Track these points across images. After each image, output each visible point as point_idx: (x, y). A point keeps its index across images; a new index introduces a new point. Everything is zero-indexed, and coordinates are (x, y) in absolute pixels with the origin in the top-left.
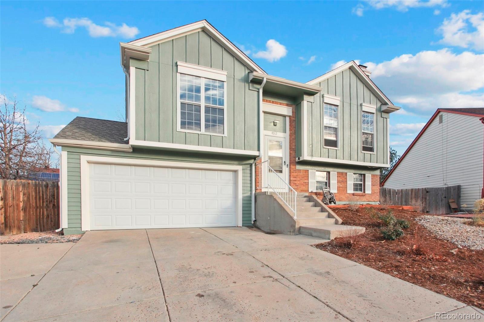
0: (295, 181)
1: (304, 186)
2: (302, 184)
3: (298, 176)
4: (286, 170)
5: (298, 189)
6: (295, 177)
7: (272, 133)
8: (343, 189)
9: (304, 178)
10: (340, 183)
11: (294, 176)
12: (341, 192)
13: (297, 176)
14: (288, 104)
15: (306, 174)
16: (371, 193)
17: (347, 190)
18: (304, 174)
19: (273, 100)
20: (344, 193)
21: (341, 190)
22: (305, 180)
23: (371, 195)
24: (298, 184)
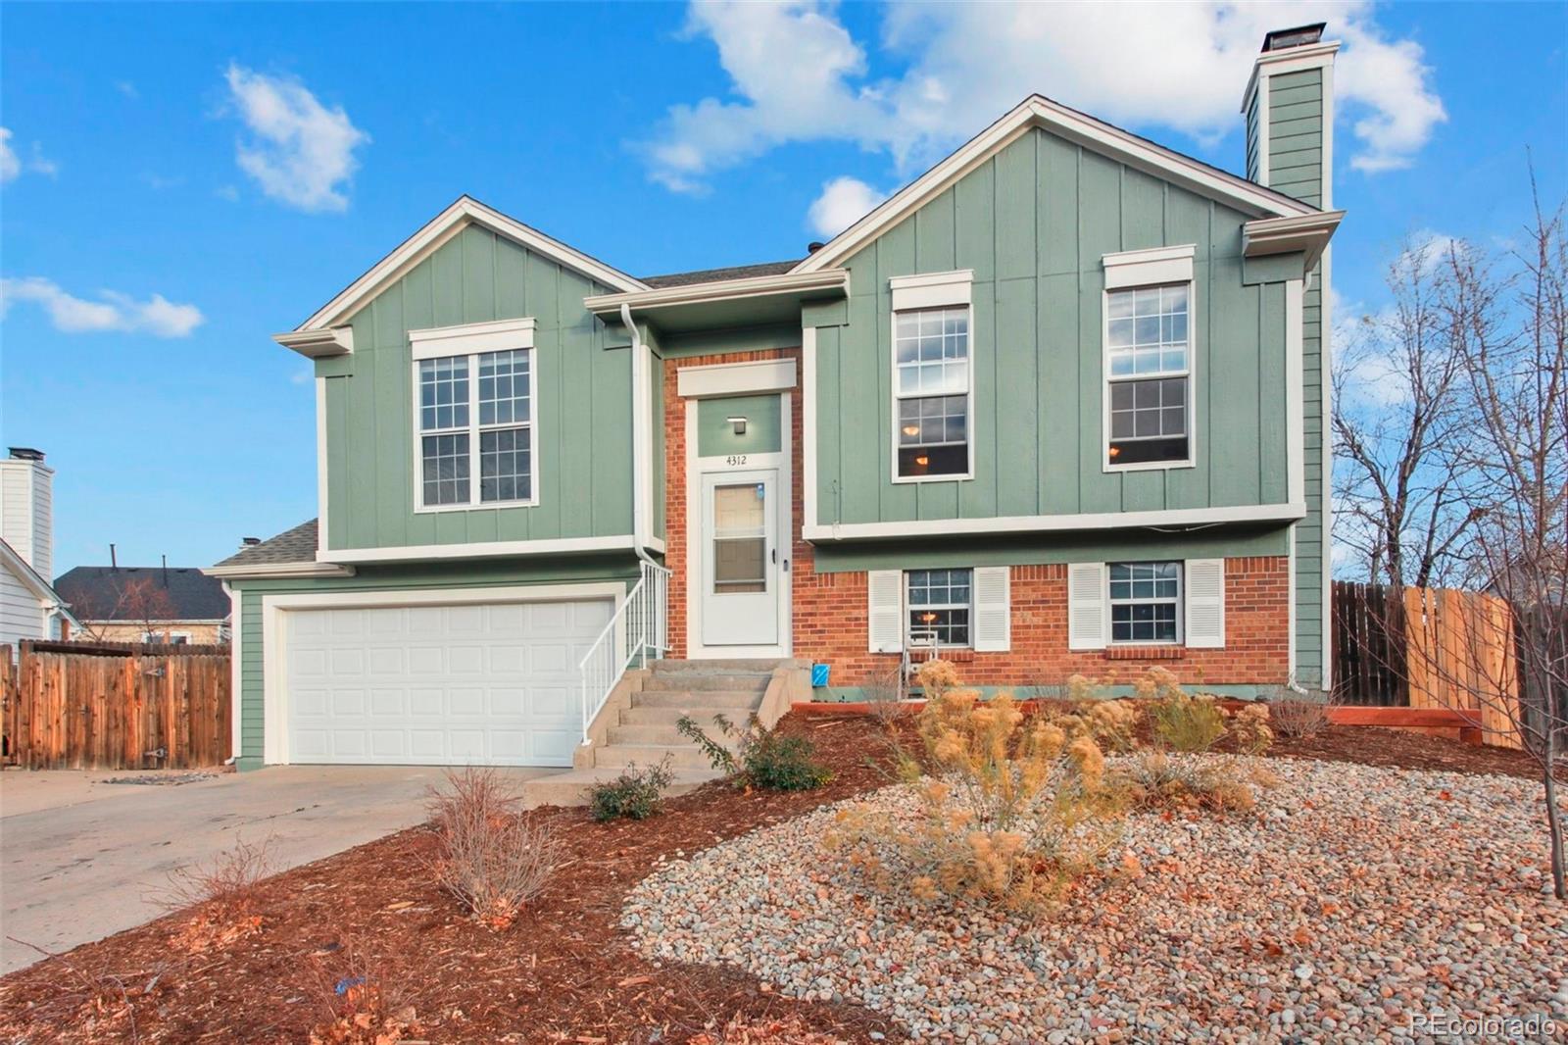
0: (811, 614)
1: (847, 631)
2: (843, 625)
3: (824, 596)
4: (778, 578)
5: (823, 644)
6: (810, 603)
7: (729, 461)
8: (1044, 633)
9: (850, 602)
10: (1030, 609)
11: (807, 597)
12: (1038, 646)
13: (819, 596)
14: (780, 349)
15: (855, 589)
16: (1222, 645)
17: (1067, 639)
18: (849, 589)
19: (724, 351)
20: (1050, 650)
21: (1038, 639)
22: (855, 608)
23: (1226, 655)
24: (823, 625)
